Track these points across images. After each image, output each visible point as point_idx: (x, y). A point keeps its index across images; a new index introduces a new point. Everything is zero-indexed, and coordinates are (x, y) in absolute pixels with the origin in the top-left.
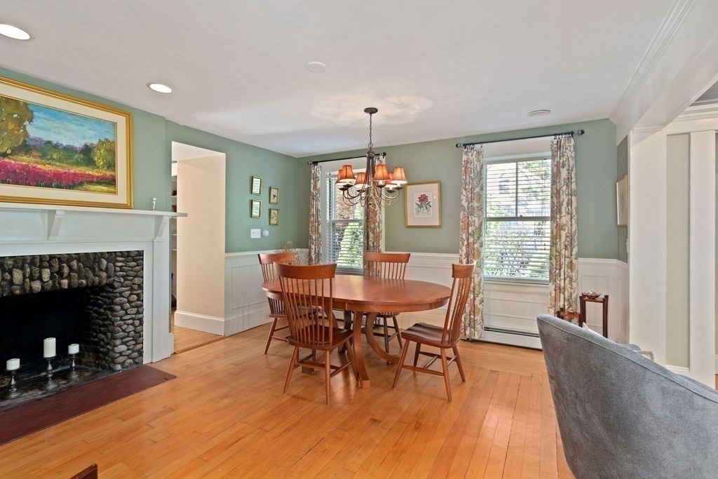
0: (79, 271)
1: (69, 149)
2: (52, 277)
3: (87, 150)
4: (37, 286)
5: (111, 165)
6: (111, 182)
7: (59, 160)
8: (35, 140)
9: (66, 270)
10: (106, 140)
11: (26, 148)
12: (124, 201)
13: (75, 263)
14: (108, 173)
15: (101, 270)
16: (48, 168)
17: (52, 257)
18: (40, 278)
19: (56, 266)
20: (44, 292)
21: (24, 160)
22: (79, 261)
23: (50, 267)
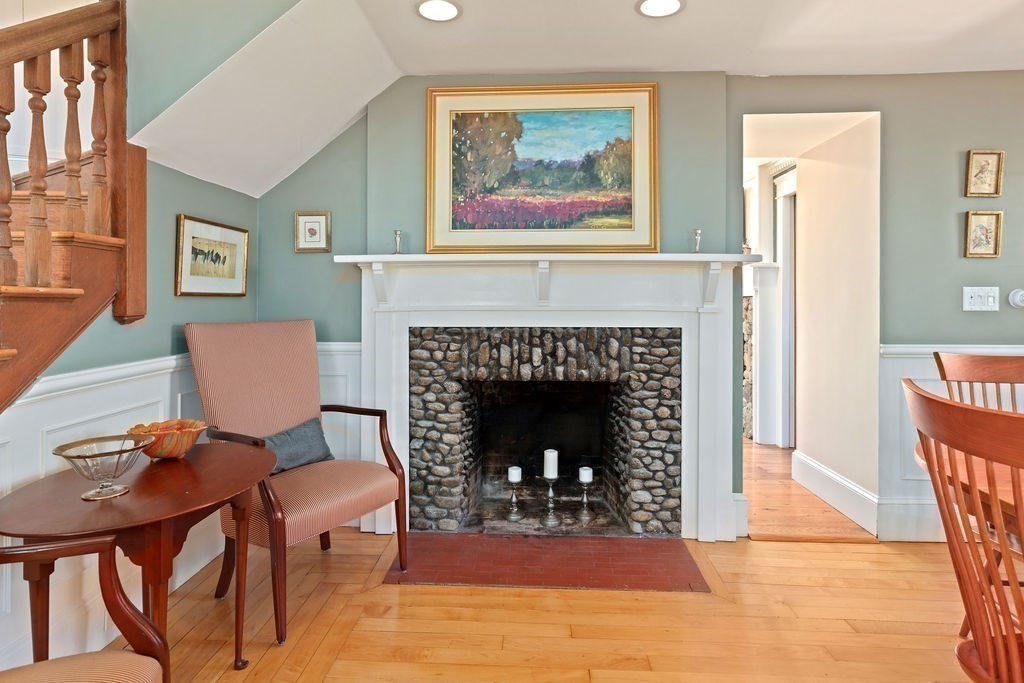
0: (577, 356)
1: (566, 167)
2: (544, 361)
3: (590, 163)
4: (526, 371)
5: (625, 181)
6: (625, 209)
7: (553, 186)
8: (524, 162)
9: (561, 352)
10: (618, 140)
11: (513, 177)
12: (645, 241)
13: (572, 342)
14: (621, 195)
15: (609, 356)
16: (539, 200)
17: (544, 331)
18: (530, 360)
19: (549, 345)
20: (533, 382)
21: (514, 193)
22: (579, 340)
23: (542, 345)
